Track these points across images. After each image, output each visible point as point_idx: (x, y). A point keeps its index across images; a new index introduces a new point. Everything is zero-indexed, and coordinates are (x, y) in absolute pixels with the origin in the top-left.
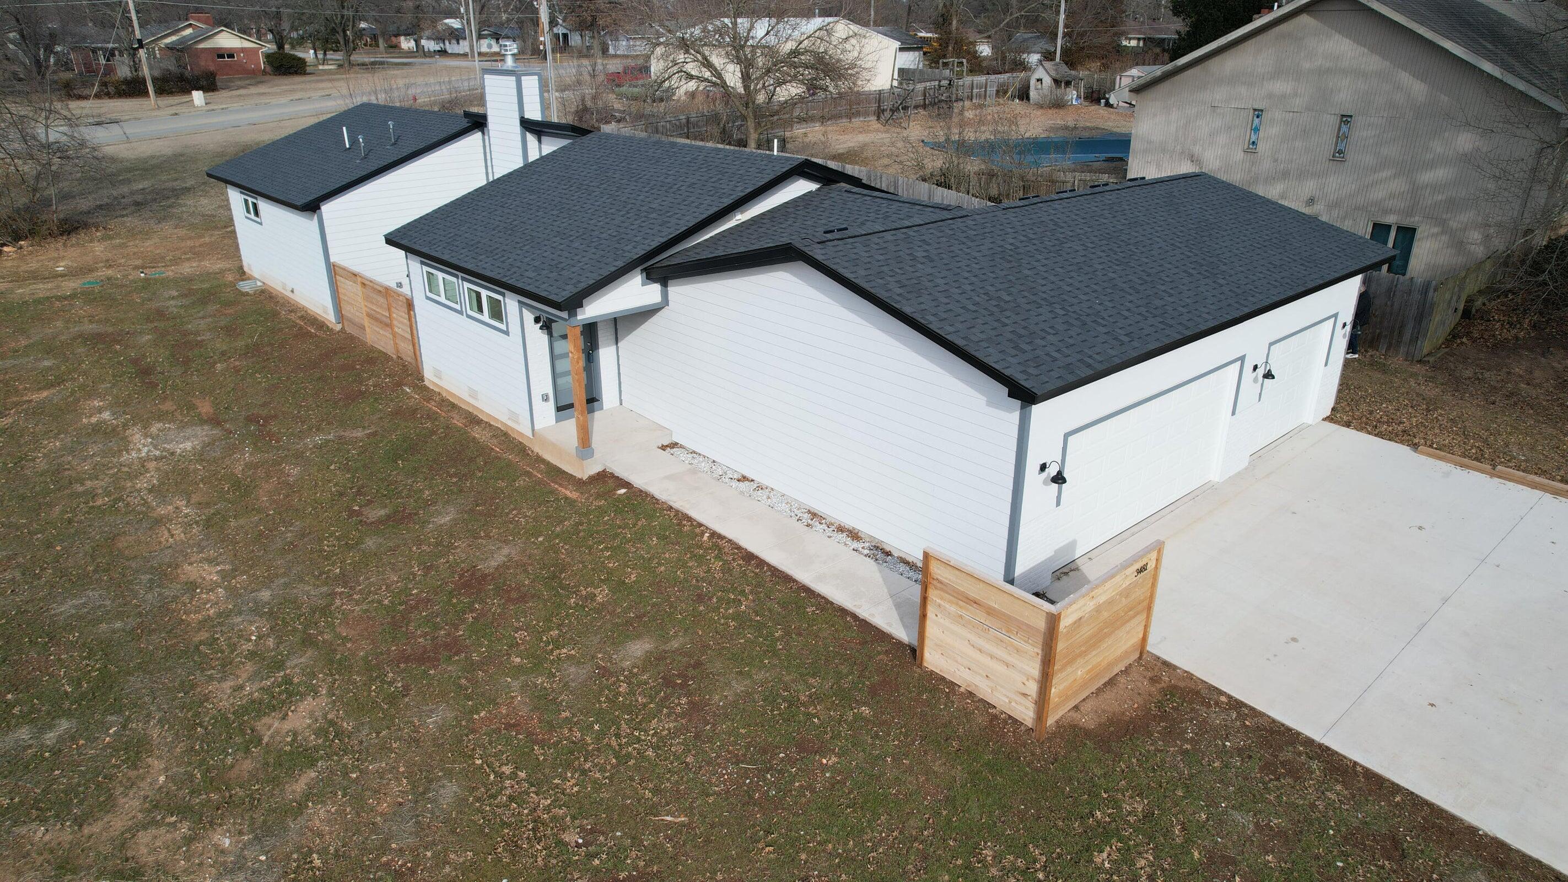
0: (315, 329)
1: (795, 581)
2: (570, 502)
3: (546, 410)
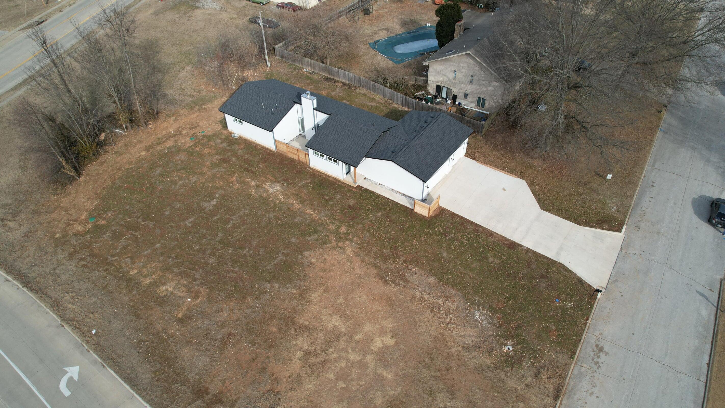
0: (270, 152)
1: (395, 202)
2: (356, 192)
3: (345, 175)
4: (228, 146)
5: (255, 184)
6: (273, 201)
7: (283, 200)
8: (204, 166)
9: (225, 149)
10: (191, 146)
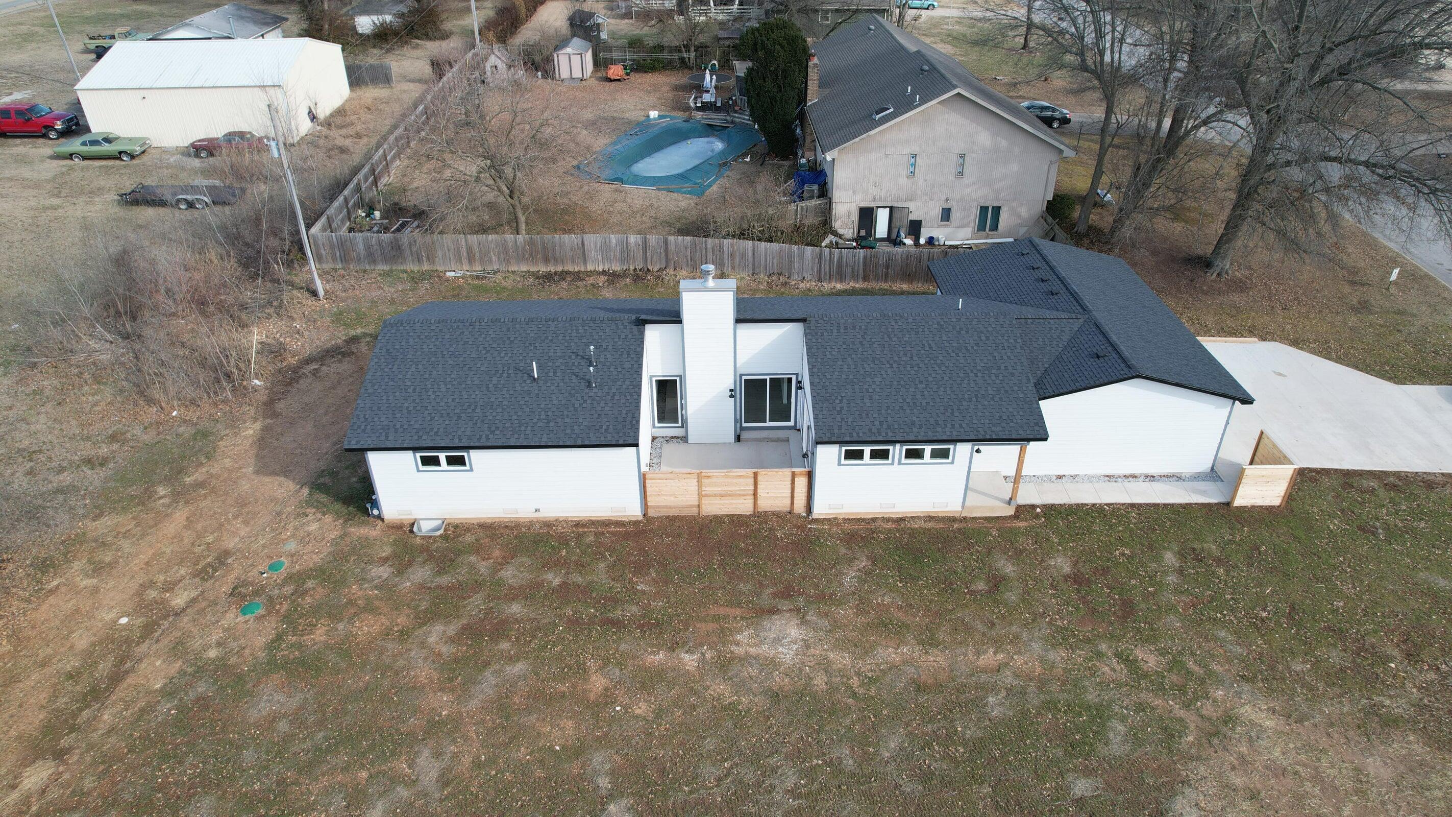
0: (619, 528)
1: (1159, 504)
2: (1033, 527)
4: (440, 572)
5: (702, 661)
6: (832, 689)
7: (867, 665)
8: (416, 688)
9: (440, 587)
10: (279, 638)
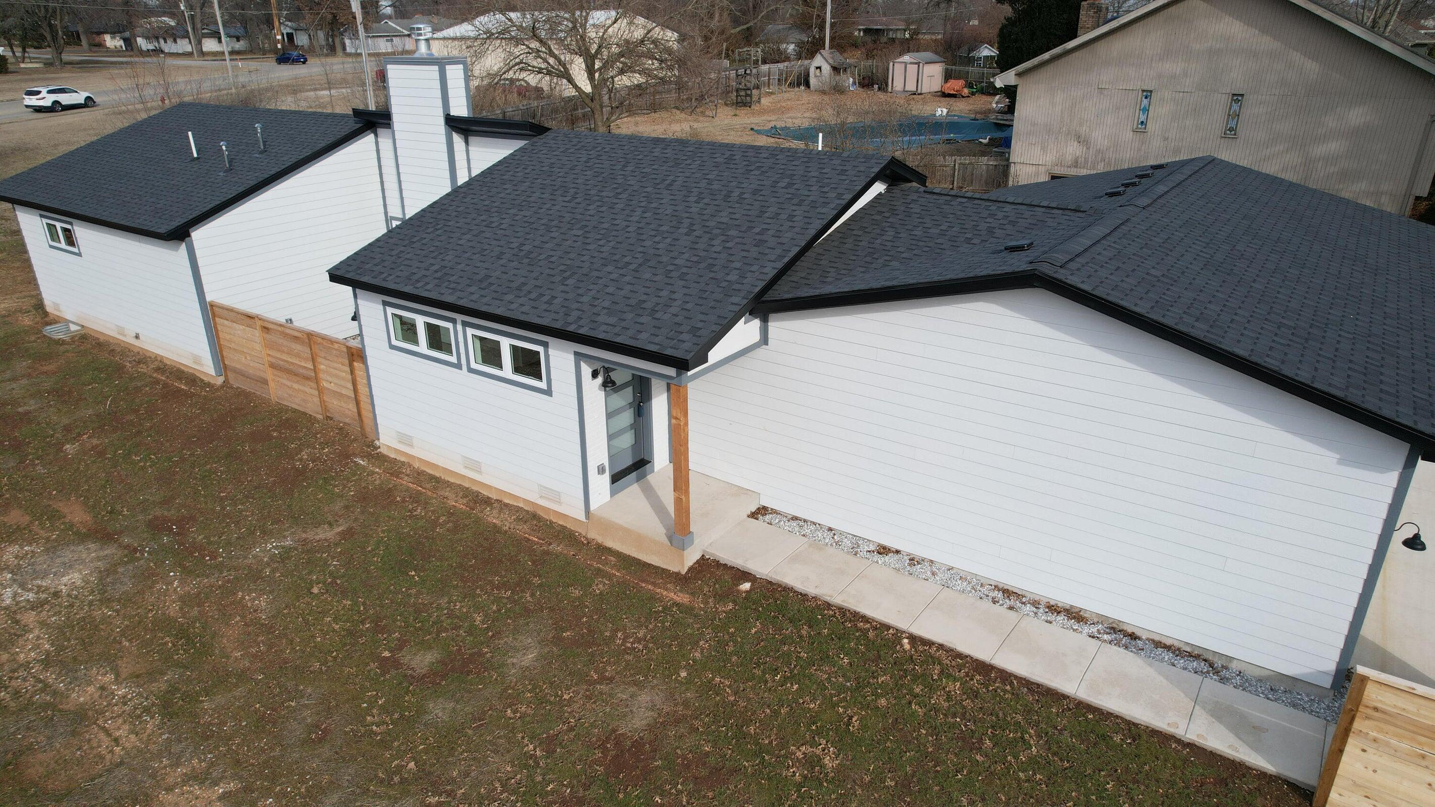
0: (186, 385)
1: (1065, 697)
2: (688, 610)
3: (601, 485)
